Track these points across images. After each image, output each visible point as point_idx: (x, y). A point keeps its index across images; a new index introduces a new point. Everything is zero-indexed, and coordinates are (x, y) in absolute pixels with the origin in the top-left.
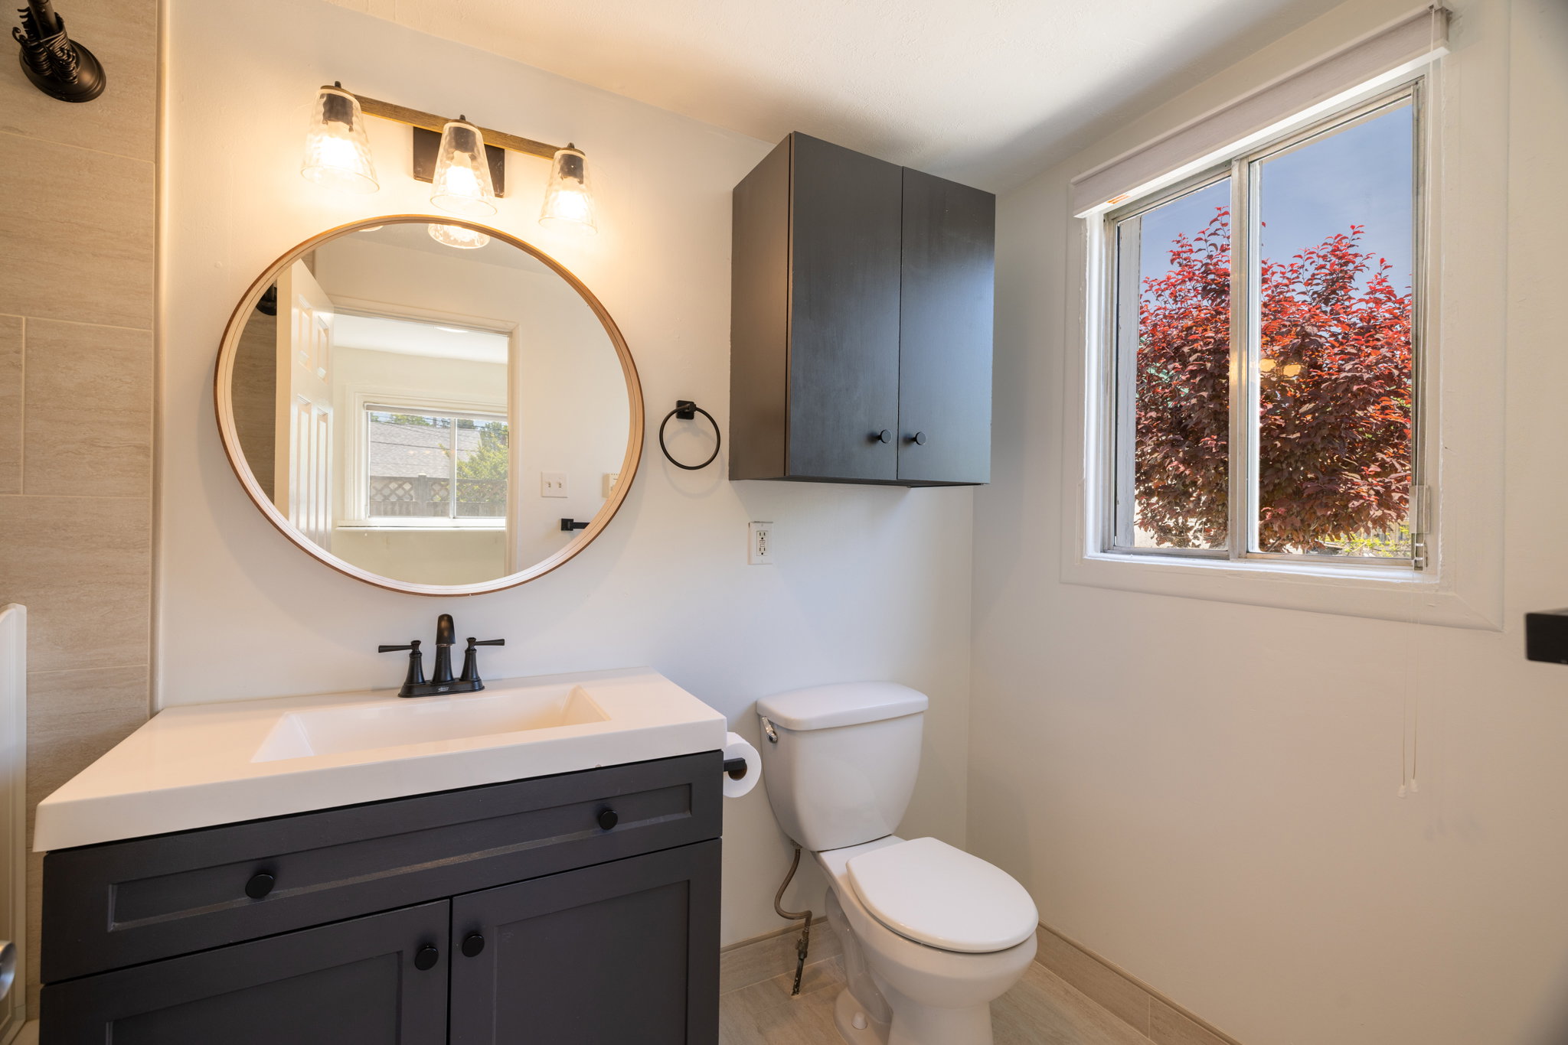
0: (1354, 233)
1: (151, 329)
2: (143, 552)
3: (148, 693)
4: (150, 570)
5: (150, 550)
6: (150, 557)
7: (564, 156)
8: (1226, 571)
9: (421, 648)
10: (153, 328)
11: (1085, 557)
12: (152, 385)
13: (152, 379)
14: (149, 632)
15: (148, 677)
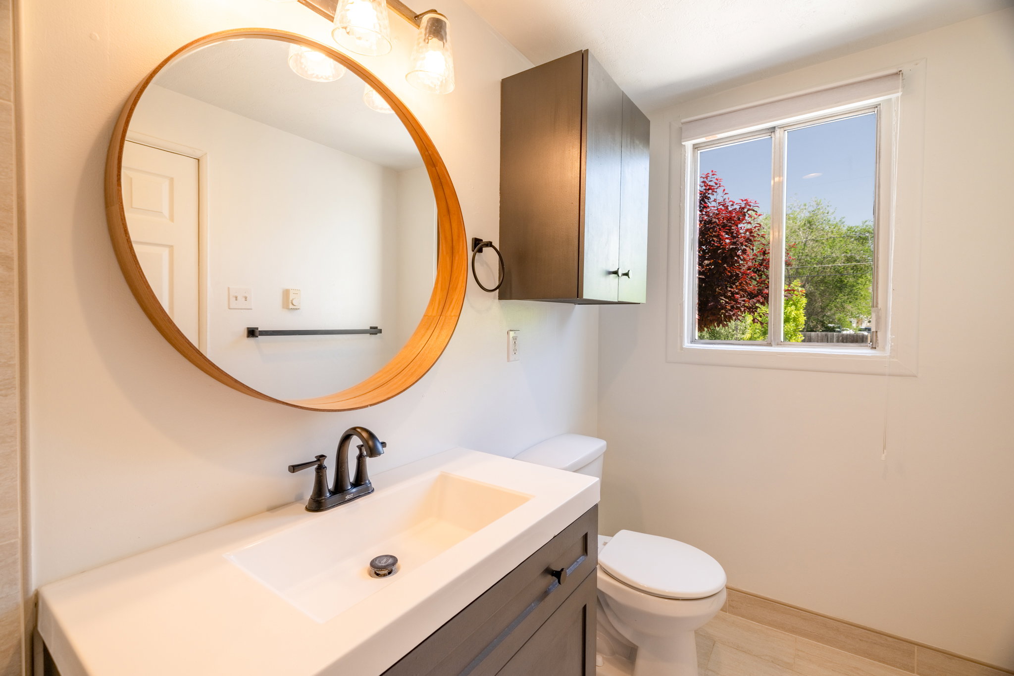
0: (713, 175)
1: (9, 101)
2: (6, 396)
3: (19, 575)
4: (17, 416)
5: (17, 392)
6: (16, 400)
7: (431, 19)
8: (777, 353)
9: (326, 463)
10: (12, 99)
11: (684, 347)
12: (14, 175)
13: (14, 167)
14: (19, 497)
15: (19, 555)
